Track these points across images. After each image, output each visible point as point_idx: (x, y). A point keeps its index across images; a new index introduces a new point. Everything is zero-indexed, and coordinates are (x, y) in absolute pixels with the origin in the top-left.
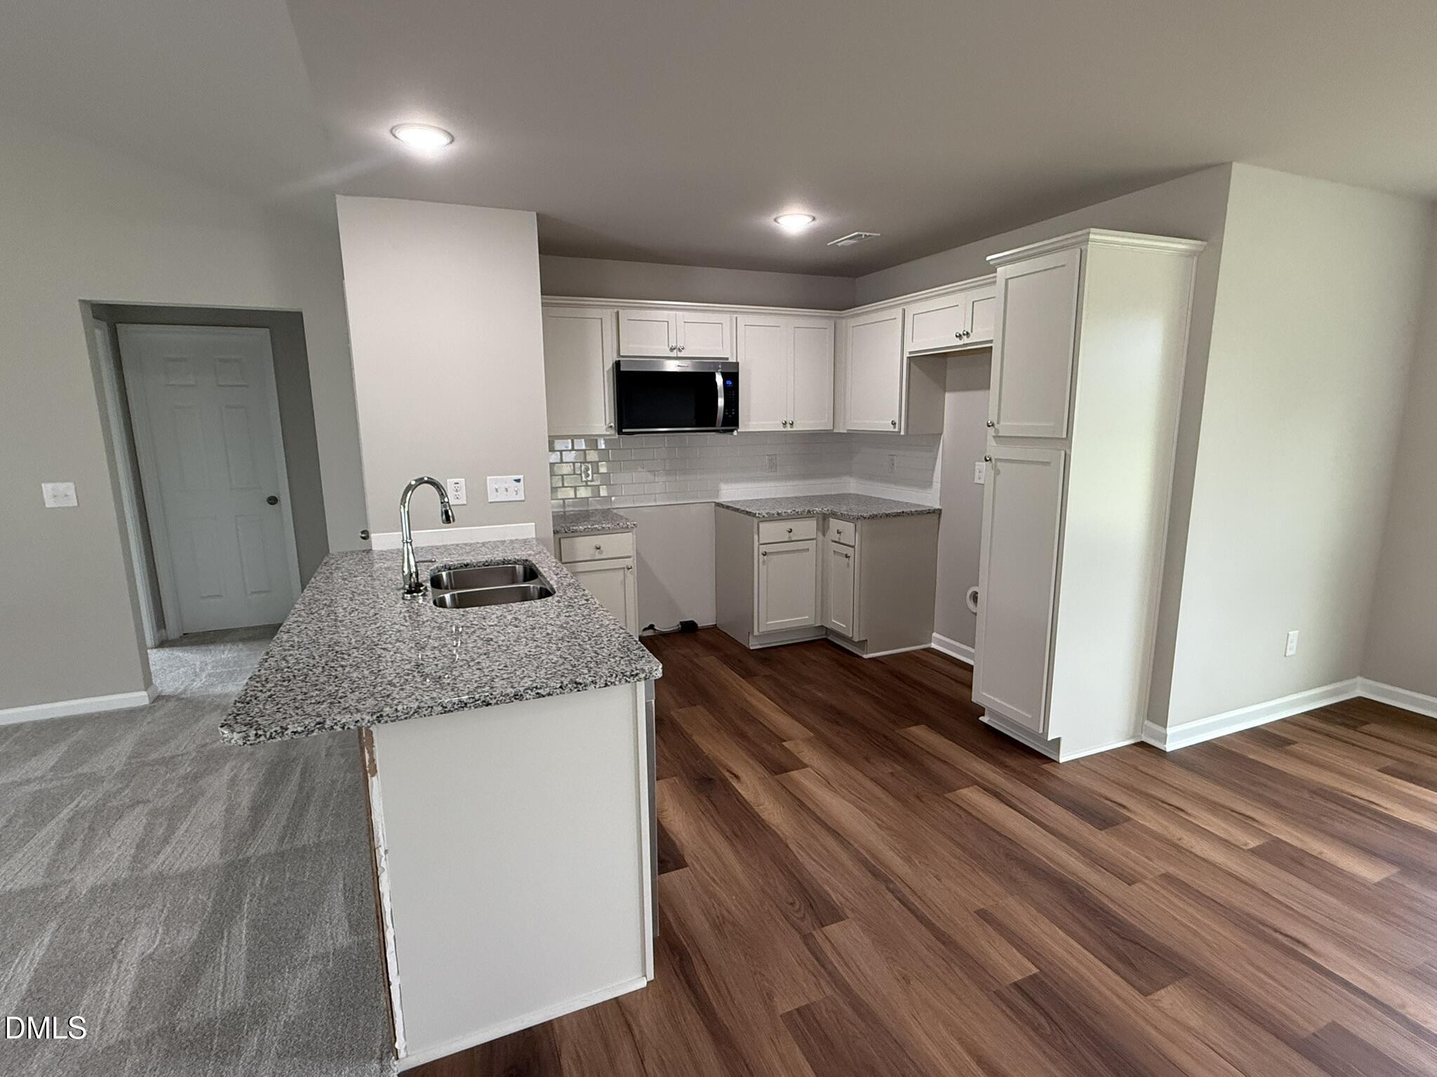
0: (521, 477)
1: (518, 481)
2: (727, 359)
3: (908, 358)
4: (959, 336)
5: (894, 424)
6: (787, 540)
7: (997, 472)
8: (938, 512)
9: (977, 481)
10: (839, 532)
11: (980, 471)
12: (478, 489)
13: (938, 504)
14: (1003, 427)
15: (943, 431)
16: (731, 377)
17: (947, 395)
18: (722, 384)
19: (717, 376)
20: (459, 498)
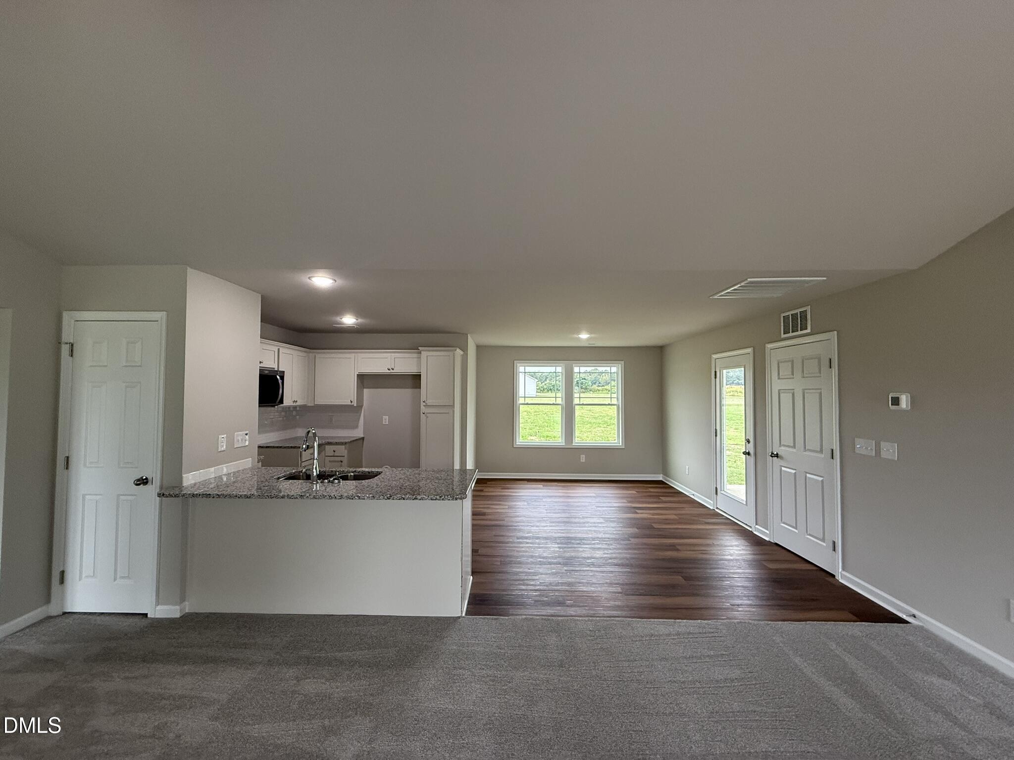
0: (247, 432)
1: (246, 434)
2: (274, 368)
3: (357, 375)
4: (389, 370)
5: (351, 402)
6: (332, 455)
7: (427, 417)
8: (363, 439)
9: (384, 423)
10: (334, 451)
11: (386, 420)
12: (230, 441)
13: (362, 436)
14: (429, 402)
15: (364, 404)
16: (282, 378)
17: (365, 390)
18: (280, 381)
19: (278, 377)
20: (223, 447)
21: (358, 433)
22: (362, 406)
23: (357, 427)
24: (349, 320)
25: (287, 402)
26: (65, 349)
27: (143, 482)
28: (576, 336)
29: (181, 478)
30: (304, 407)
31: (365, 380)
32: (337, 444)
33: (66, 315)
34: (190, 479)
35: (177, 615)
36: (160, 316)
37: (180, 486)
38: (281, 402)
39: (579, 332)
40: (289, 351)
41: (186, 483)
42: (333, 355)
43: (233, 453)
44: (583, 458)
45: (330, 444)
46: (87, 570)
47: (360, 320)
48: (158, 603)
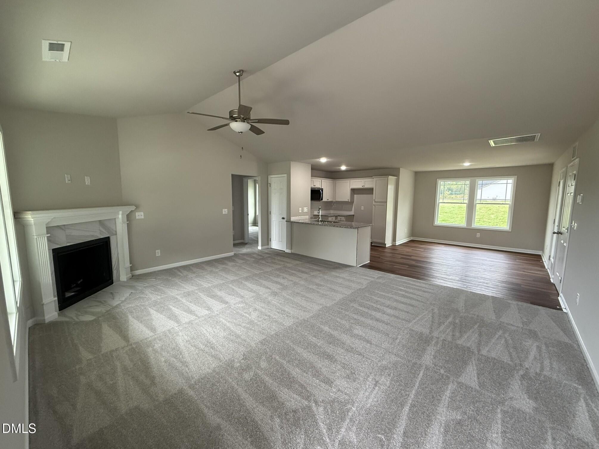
1: (307, 209)
2: (320, 187)
3: (350, 189)
4: (362, 186)
5: (348, 200)
7: (375, 207)
8: (354, 215)
10: (341, 219)
11: (362, 208)
12: (303, 210)
13: (353, 214)
14: (376, 200)
15: (355, 201)
16: (322, 191)
17: (355, 196)
18: (321, 192)
19: (321, 191)
20: (300, 212)
21: (352, 213)
22: (353, 202)
23: (351, 210)
24: (343, 168)
25: (325, 199)
26: (269, 185)
27: (283, 218)
28: (461, 164)
29: (290, 218)
30: (331, 202)
31: (354, 191)
32: (341, 216)
33: (269, 176)
34: (293, 219)
35: (290, 252)
36: (285, 175)
37: (290, 220)
38: (322, 199)
39: (464, 162)
40: (325, 181)
41: (291, 219)
42: (340, 181)
43: (303, 214)
44: (478, 235)
45: (339, 216)
46: (274, 239)
47: (347, 168)
48: (287, 249)
